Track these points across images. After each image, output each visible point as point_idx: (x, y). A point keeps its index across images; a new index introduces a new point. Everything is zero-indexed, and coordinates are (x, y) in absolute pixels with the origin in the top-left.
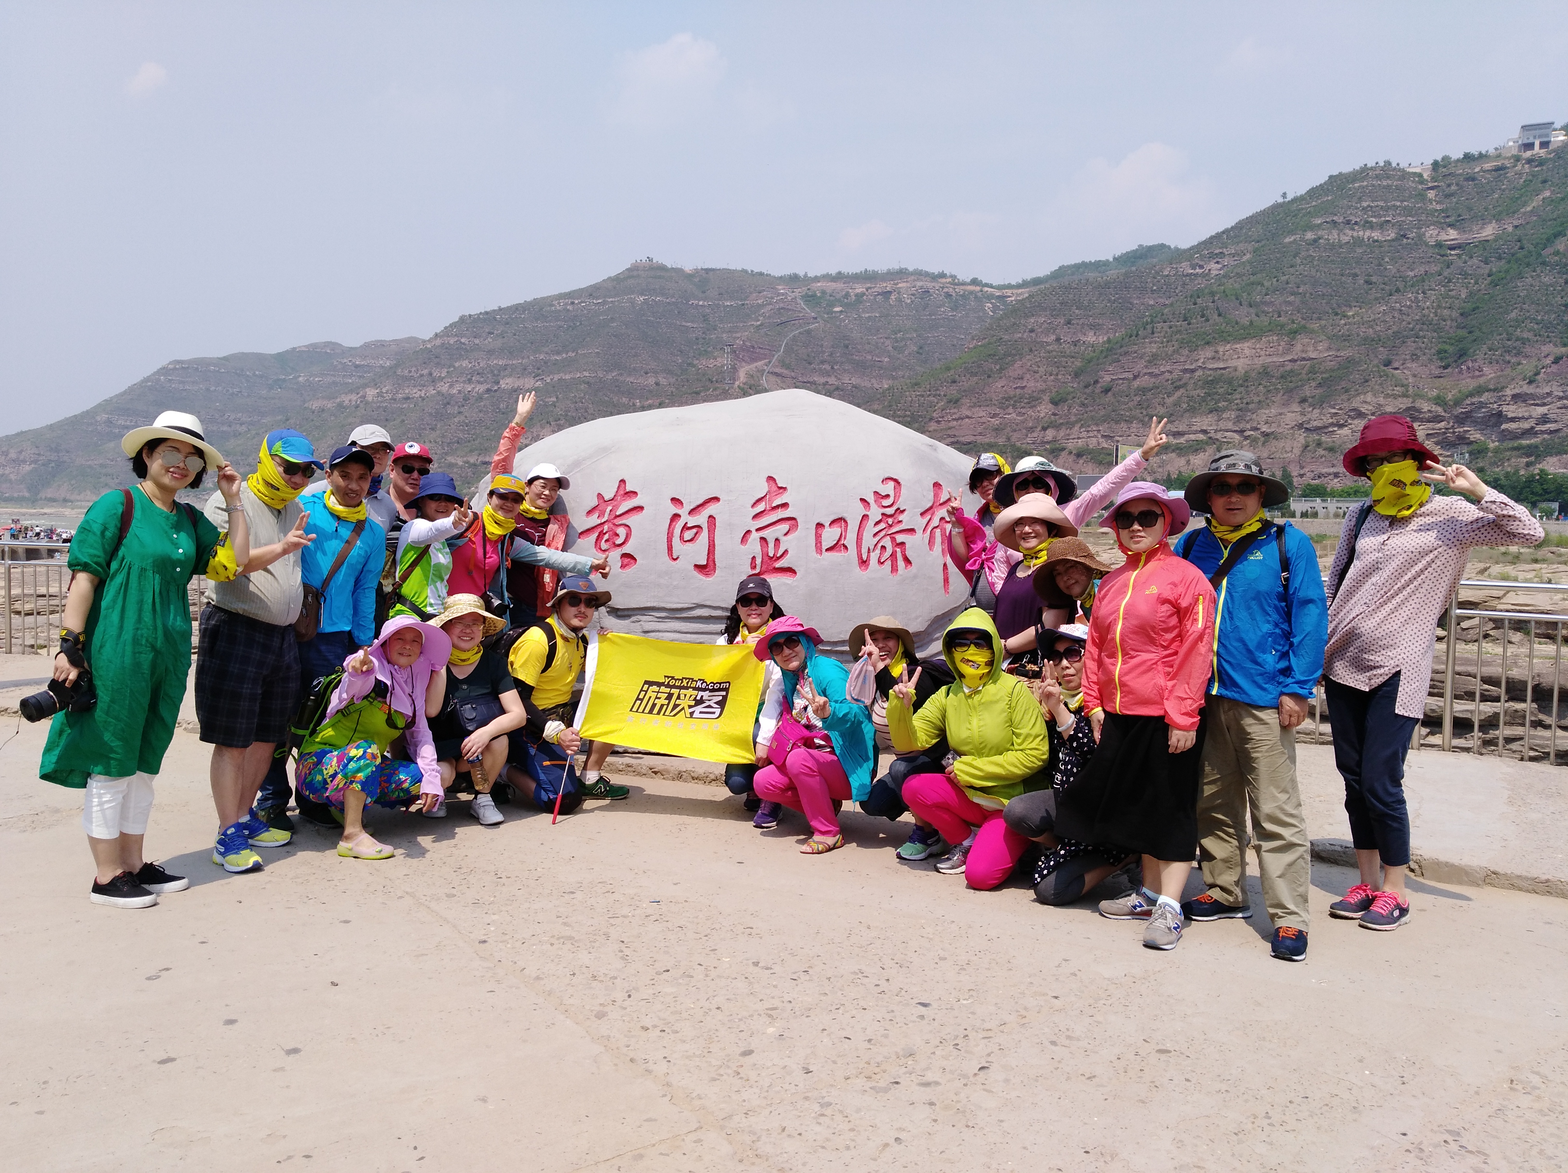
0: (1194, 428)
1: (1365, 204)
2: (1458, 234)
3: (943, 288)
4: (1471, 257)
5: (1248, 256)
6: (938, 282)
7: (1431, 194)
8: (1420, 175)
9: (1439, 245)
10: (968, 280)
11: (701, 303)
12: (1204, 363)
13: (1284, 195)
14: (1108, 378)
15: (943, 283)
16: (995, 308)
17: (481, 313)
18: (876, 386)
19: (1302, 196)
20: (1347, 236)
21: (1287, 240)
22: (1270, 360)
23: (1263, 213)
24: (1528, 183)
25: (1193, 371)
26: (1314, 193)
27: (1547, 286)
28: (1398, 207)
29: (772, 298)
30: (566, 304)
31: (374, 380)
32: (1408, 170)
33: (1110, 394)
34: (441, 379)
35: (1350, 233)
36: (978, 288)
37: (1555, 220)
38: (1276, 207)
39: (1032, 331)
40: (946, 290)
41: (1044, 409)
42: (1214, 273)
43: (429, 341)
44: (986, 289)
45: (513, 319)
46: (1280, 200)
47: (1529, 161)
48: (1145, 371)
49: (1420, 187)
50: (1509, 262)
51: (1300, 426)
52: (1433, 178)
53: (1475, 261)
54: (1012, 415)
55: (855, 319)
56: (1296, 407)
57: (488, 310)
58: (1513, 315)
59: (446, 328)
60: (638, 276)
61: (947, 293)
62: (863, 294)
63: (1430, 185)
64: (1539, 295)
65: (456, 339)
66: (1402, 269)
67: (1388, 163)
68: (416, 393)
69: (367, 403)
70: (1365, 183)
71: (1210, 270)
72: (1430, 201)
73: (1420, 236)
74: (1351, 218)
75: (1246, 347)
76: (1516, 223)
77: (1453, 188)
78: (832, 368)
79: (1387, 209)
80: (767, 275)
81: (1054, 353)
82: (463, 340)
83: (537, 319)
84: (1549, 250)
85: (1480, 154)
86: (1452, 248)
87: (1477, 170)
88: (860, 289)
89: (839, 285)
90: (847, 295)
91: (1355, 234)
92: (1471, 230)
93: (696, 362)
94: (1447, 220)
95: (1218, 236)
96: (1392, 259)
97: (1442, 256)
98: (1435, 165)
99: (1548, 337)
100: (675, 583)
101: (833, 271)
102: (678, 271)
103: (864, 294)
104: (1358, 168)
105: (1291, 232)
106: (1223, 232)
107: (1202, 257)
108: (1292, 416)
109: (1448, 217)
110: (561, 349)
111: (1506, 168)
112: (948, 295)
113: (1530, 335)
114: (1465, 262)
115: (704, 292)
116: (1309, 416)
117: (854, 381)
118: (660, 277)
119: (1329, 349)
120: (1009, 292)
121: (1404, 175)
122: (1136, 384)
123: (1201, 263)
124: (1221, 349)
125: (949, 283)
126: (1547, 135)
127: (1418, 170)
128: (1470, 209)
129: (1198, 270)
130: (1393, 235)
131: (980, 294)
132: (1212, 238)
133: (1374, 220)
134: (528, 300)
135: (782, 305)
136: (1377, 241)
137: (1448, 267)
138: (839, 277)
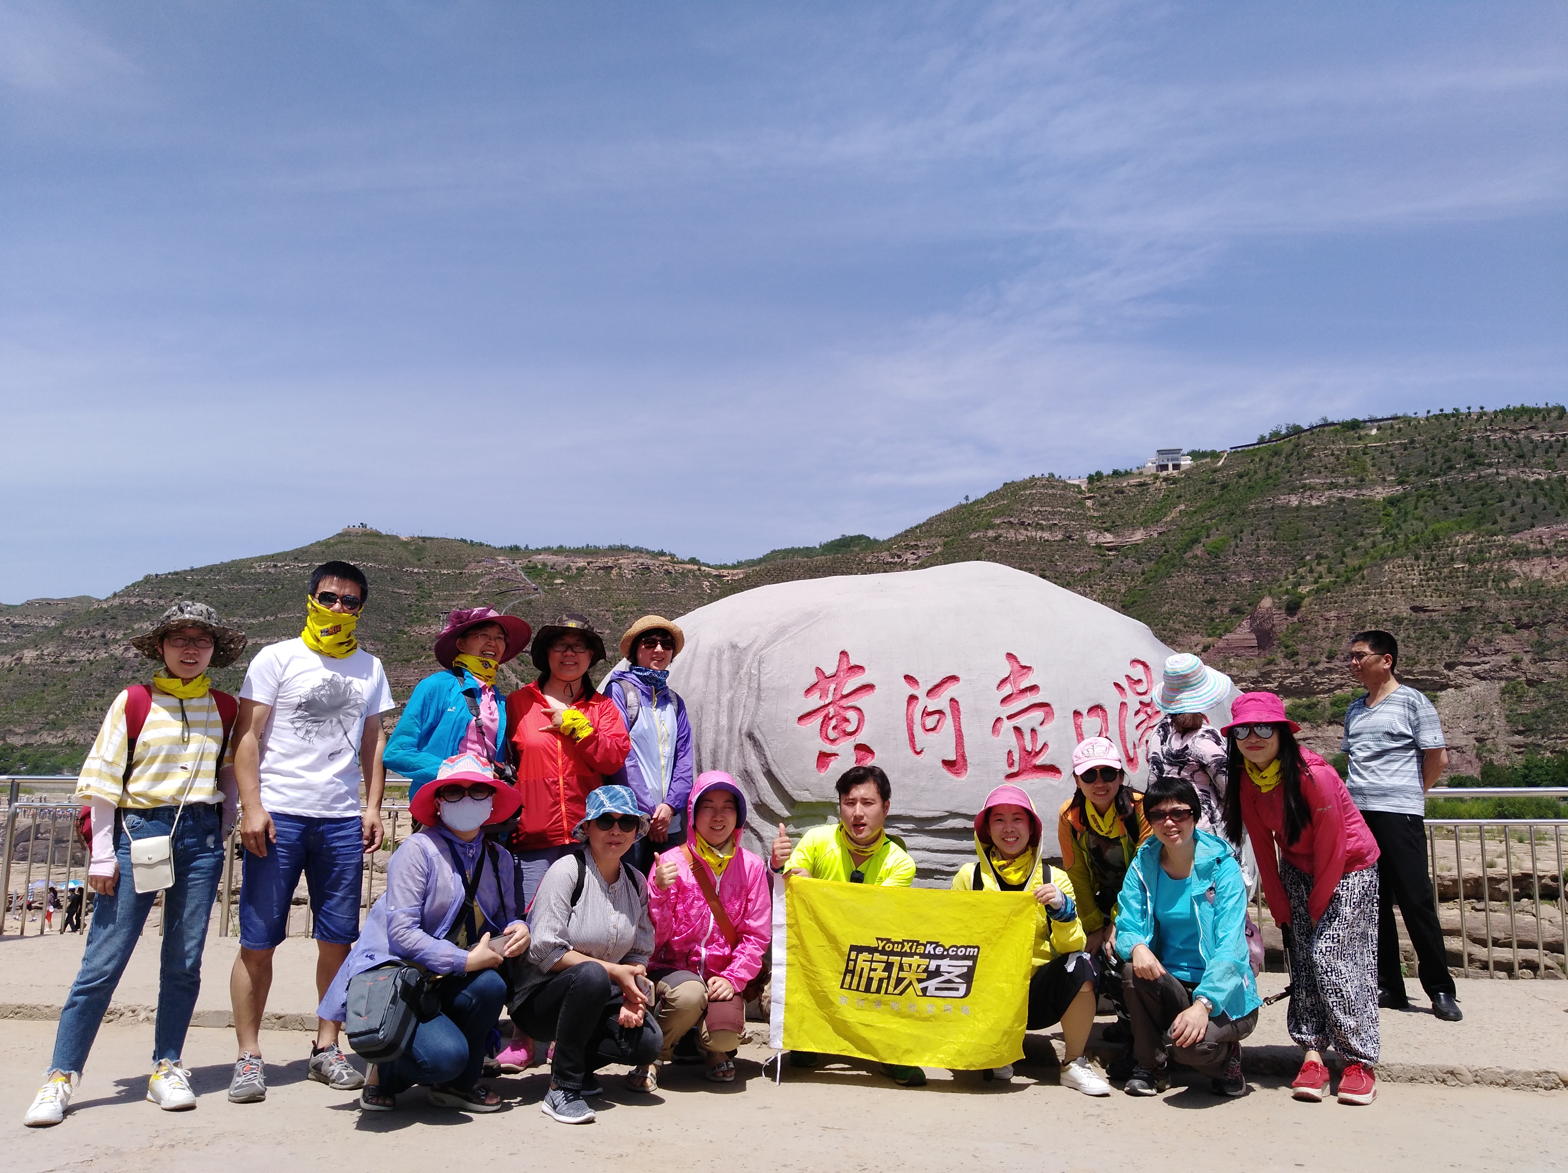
1: (1035, 509)
2: (1114, 537)
3: (663, 565)
4: (1127, 558)
5: (939, 549)
6: (658, 560)
7: (1089, 503)
8: (1079, 487)
9: (1099, 546)
10: (687, 559)
11: (416, 570)
13: (967, 498)
15: (663, 561)
16: (713, 586)
17: (169, 573)
19: (982, 499)
20: (1023, 534)
21: (972, 536)
23: (949, 512)
24: (1166, 497)
26: (991, 497)
27: (1190, 584)
28: (1063, 513)
29: (492, 568)
30: (268, 567)
31: (34, 641)
32: (1068, 482)
34: (115, 641)
35: (1025, 532)
36: (696, 567)
37: (1191, 529)
38: (961, 507)
40: (665, 567)
42: (910, 562)
43: (106, 600)
44: (703, 568)
45: (205, 580)
46: (964, 502)
47: (1166, 479)
49: (1079, 496)
50: (1157, 563)
52: (1089, 490)
53: (1130, 561)
55: (576, 592)
57: (178, 570)
58: (1165, 609)
59: (127, 587)
60: (350, 542)
61: (667, 570)
63: (1088, 495)
64: (1185, 592)
65: (138, 599)
66: (1070, 566)
67: (1052, 475)
68: (83, 656)
69: (24, 666)
70: (1034, 491)
71: (906, 560)
72: (1089, 508)
73: (1083, 538)
74: (1025, 520)
76: (1160, 530)
77: (1106, 498)
79: (1054, 514)
80: (487, 546)
82: (146, 601)
83: (233, 581)
84: (1189, 554)
85: (1126, 471)
86: (1109, 549)
87: (1125, 484)
88: (581, 563)
89: (561, 559)
90: (569, 568)
91: (1029, 534)
92: (1123, 535)
93: (407, 629)
94: (1104, 526)
95: (912, 530)
96: (1061, 556)
97: (1102, 556)
98: (1091, 479)
99: (1195, 628)
100: (922, 784)
101: (555, 546)
102: (394, 538)
103: (586, 568)
104: (1027, 478)
105: (975, 530)
106: (917, 527)
107: (900, 548)
109: (1104, 523)
110: (258, 612)
111: (1148, 484)
112: (668, 572)
113: (1181, 627)
114: (1122, 562)
115: (419, 560)
118: (373, 543)
120: (725, 572)
121: (1066, 486)
123: (899, 553)
125: (669, 561)
126: (1177, 459)
127: (1076, 482)
128: (1121, 517)
129: (896, 559)
130: (1060, 537)
131: (698, 573)
132: (906, 531)
133: (1044, 523)
134: (225, 561)
135: (502, 575)
136: (1048, 541)
137: (1108, 566)
138: (560, 551)
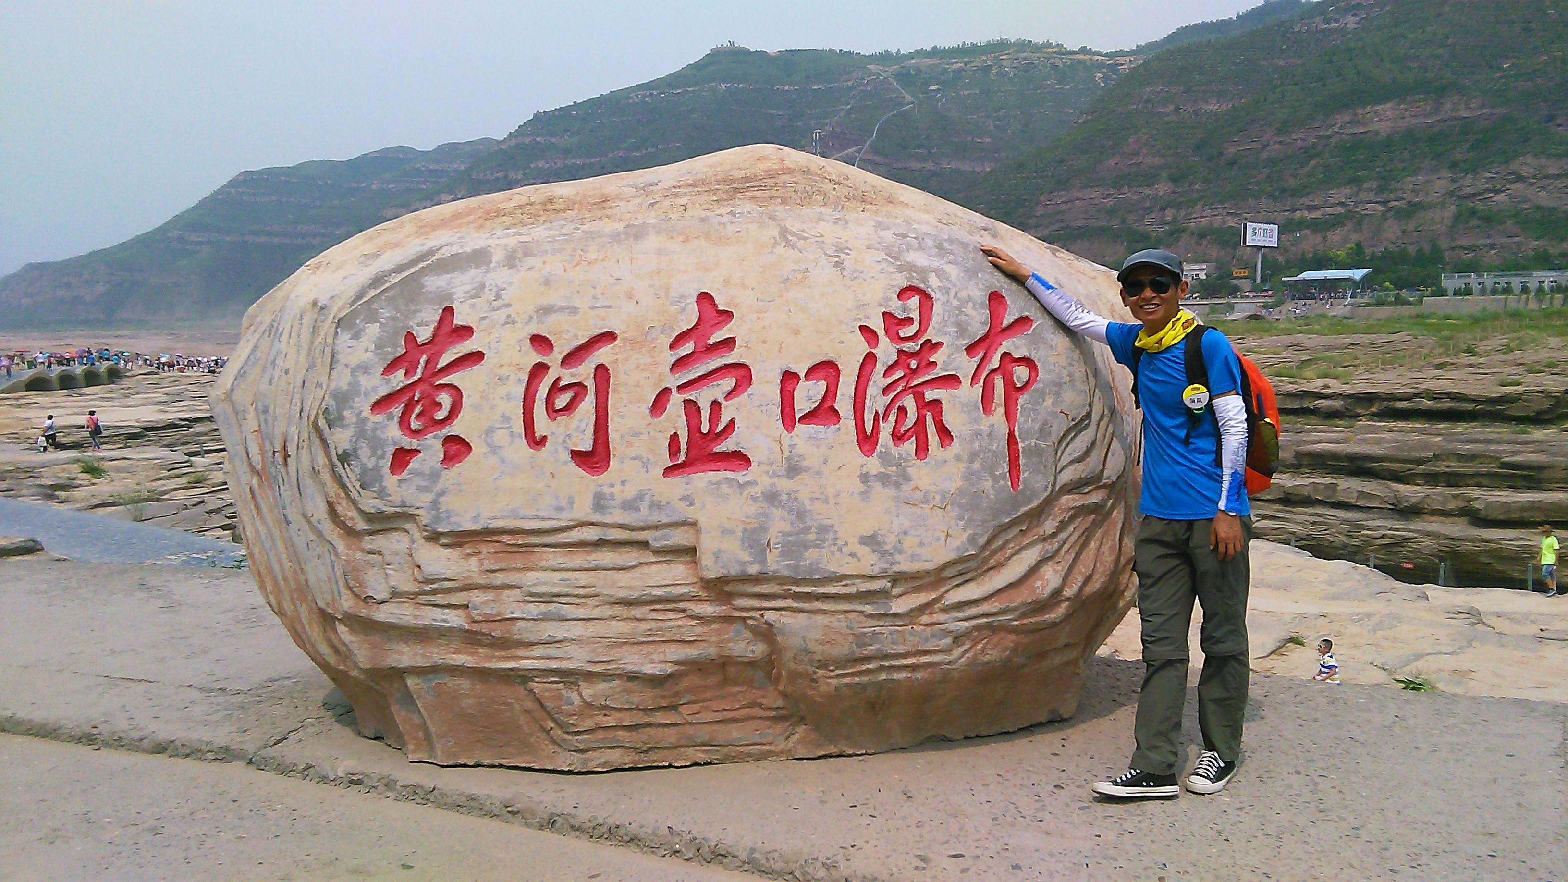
0: (1332, 201)
3: (1048, 59)
6: (1042, 53)
10: (1077, 49)
11: (786, 88)
12: (1341, 128)
14: (1233, 150)
15: (1048, 54)
16: (1106, 78)
17: (555, 109)
18: (978, 169)
22: (1417, 121)
25: (1329, 137)
29: (863, 79)
30: (645, 96)
31: (448, 186)
33: (1236, 167)
34: (517, 181)
36: (1087, 57)
39: (1147, 101)
40: (1051, 61)
41: (1162, 188)
42: (1351, 26)
43: (503, 141)
44: (1096, 58)
45: (588, 114)
48: (1275, 139)
51: (1451, 194)
54: (1127, 194)
55: (953, 97)
56: (1446, 174)
57: (563, 105)
59: (520, 127)
60: (719, 62)
61: (1053, 64)
62: (961, 70)
65: (532, 138)
71: (1346, 24)
75: (1387, 108)
78: (930, 152)
80: (856, 54)
81: (1173, 124)
82: (538, 139)
83: (614, 114)
88: (957, 64)
89: (936, 61)
90: (944, 72)
101: (928, 46)
102: (762, 54)
108: (1441, 183)
110: (640, 144)
112: (1055, 67)
115: (789, 76)
116: (1461, 182)
117: (953, 166)
118: (742, 62)
119: (1482, 107)
120: (1121, 59)
122: (1265, 155)
123: (1336, 17)
124: (1360, 112)
125: (1055, 53)
129: (1334, 25)
131: (1089, 63)
134: (604, 93)
135: (873, 86)
138: (935, 52)
